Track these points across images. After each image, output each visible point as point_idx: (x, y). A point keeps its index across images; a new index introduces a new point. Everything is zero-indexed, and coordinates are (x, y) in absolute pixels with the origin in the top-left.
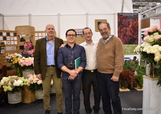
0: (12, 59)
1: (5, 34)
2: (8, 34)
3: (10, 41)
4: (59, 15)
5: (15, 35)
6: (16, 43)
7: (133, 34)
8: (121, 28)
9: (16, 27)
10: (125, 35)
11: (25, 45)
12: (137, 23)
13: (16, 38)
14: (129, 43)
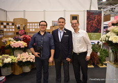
0: (6, 42)
1: (5, 24)
2: (8, 24)
3: (9, 28)
4: (45, 11)
5: (13, 24)
6: (13, 30)
7: (98, 25)
8: (89, 21)
9: (14, 19)
10: (92, 26)
11: (20, 32)
12: (101, 17)
13: (13, 27)
14: (95, 32)
